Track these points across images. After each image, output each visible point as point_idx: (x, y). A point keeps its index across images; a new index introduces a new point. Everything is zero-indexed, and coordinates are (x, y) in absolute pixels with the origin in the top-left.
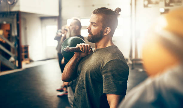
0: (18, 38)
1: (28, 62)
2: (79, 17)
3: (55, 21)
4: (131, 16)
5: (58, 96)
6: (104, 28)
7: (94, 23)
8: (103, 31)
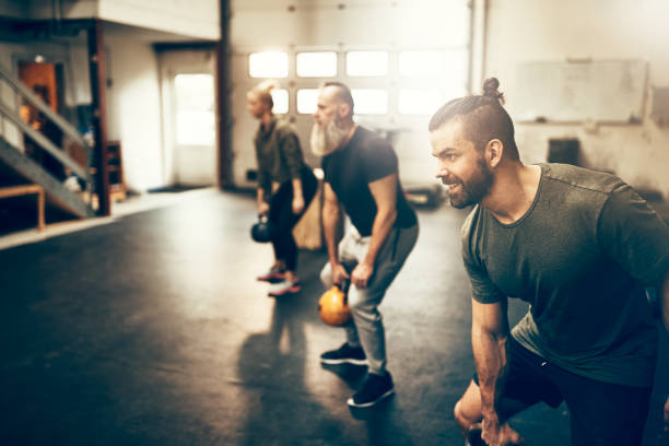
0: (97, 113)
1: (121, 195)
2: (292, 46)
3: (208, 57)
4: (470, 46)
5: (271, 295)
6: (481, 148)
7: (449, 149)
8: (483, 156)
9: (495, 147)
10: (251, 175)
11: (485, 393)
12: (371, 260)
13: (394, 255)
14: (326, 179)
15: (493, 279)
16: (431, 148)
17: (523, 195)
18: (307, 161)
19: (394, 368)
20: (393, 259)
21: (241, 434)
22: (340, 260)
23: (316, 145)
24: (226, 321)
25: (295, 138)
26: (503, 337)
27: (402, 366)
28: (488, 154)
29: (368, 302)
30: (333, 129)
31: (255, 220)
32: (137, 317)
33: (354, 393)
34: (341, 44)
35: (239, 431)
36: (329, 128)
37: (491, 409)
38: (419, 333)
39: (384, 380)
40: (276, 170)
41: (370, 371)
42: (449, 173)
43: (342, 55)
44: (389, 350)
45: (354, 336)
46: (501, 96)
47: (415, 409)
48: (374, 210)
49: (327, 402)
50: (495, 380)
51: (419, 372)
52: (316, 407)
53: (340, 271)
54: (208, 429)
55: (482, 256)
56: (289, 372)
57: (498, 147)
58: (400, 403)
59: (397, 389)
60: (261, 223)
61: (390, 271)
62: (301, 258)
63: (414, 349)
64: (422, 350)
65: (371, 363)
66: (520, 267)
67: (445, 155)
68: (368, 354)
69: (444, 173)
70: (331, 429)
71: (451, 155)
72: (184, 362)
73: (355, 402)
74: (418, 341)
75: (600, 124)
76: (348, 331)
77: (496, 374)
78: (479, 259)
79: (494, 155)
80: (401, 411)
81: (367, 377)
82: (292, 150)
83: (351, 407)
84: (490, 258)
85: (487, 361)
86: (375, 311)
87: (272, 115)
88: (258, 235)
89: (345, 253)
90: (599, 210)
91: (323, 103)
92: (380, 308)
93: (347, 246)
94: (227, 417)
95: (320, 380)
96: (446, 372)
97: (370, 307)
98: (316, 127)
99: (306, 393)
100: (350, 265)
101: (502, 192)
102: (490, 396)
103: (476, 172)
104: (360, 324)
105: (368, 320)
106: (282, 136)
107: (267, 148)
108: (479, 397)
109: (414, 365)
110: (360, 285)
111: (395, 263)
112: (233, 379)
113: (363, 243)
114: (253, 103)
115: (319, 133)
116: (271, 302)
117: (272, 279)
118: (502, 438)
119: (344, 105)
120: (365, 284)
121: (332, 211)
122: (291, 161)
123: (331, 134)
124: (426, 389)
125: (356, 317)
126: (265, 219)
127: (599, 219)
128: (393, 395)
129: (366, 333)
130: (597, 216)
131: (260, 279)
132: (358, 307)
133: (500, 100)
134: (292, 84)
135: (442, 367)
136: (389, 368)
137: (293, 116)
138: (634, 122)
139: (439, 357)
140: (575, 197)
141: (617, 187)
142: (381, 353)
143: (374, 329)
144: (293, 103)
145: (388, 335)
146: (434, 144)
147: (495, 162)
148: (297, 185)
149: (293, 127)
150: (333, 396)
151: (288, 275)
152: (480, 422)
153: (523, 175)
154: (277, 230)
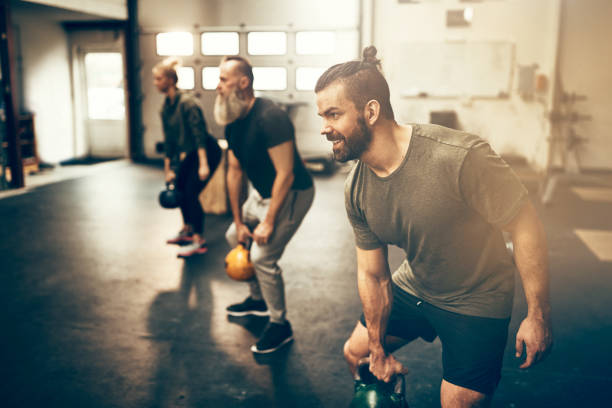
0: (8, 90)
1: (34, 168)
2: (196, 26)
3: (116, 37)
4: (360, 28)
5: (179, 256)
6: (360, 108)
7: (332, 109)
8: (363, 116)
9: (373, 107)
10: (160, 147)
11: (371, 330)
12: (272, 220)
13: (291, 215)
14: (230, 147)
15: (372, 228)
16: (317, 108)
17: (397, 150)
18: (210, 131)
19: (293, 317)
20: (291, 219)
21: (153, 383)
22: (244, 220)
23: (218, 115)
24: (138, 281)
25: (199, 111)
26: (385, 280)
27: (301, 315)
28: (367, 113)
29: (268, 258)
30: (234, 101)
31: (163, 188)
32: (51, 281)
33: (257, 340)
34: (242, 25)
35: (151, 380)
36: (231, 99)
37: (377, 344)
38: (316, 285)
39: (284, 328)
40: (181, 140)
41: (272, 320)
42: (333, 130)
43: (243, 35)
44: (289, 301)
45: (256, 290)
46: (378, 62)
47: (313, 352)
48: (273, 174)
49: (232, 350)
50: (379, 319)
51: (316, 320)
52: (222, 355)
53: (244, 230)
54: (121, 380)
55: (362, 207)
56: (197, 325)
57: (376, 107)
58: (299, 348)
59: (296, 336)
60: (168, 190)
61: (288, 229)
62: (207, 222)
63: (312, 300)
64: (319, 300)
65: (272, 313)
66: (394, 215)
67: (329, 114)
68: (269, 305)
69: (328, 130)
70: (237, 375)
71: (333, 114)
72: (99, 320)
73: (258, 348)
74: (315, 293)
75: (474, 99)
76: (251, 286)
77: (380, 313)
78: (360, 210)
79: (372, 114)
80: (300, 355)
81: (268, 326)
82: (196, 122)
83: (255, 353)
84: (369, 209)
85: (372, 301)
86: (275, 266)
87: (176, 89)
88: (166, 202)
89: (248, 214)
90: (460, 164)
91: (225, 76)
92: (280, 263)
93: (249, 208)
94: (139, 368)
95: (226, 332)
96: (340, 319)
97: (271, 262)
98: (219, 99)
99: (212, 343)
100: (252, 225)
101: (379, 148)
102: (376, 333)
103: (356, 128)
104: (262, 279)
105: (269, 274)
106: (186, 108)
107: (173, 120)
108: (367, 336)
109: (312, 314)
110: (261, 243)
111: (293, 222)
112: (144, 334)
113: (264, 205)
114: (159, 79)
115: (221, 104)
116: (181, 262)
117: (181, 242)
118: (388, 369)
119: (244, 78)
120: (265, 241)
121: (235, 176)
122: (196, 131)
123: (232, 104)
124: (322, 335)
125: (258, 272)
126: (172, 187)
127: (461, 171)
128: (292, 342)
129: (267, 286)
130: (458, 168)
131: (170, 242)
132: (260, 262)
133: (378, 66)
134: (197, 62)
135: (336, 315)
136: (288, 317)
137: (199, 92)
138: (503, 96)
139: (333, 306)
140: (441, 152)
141: (477, 143)
142: (281, 304)
143: (274, 282)
144: (199, 79)
145: (287, 289)
146: (320, 104)
147: (373, 120)
148: (202, 154)
149: (197, 101)
150: (238, 345)
151: (196, 237)
152: (368, 356)
153: (397, 133)
154: (183, 195)
